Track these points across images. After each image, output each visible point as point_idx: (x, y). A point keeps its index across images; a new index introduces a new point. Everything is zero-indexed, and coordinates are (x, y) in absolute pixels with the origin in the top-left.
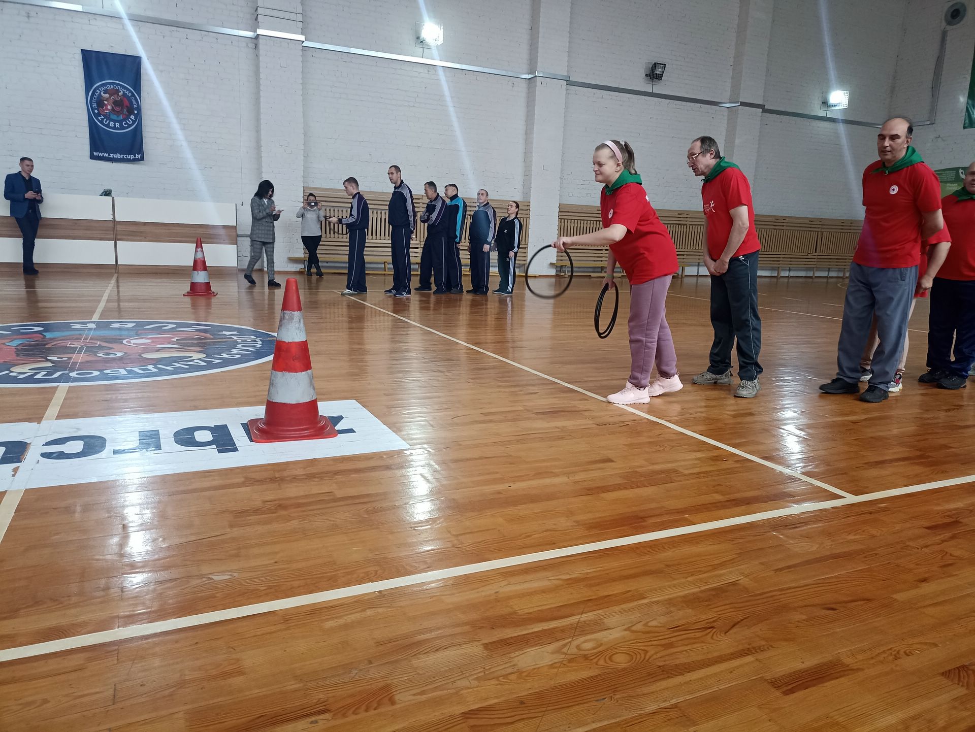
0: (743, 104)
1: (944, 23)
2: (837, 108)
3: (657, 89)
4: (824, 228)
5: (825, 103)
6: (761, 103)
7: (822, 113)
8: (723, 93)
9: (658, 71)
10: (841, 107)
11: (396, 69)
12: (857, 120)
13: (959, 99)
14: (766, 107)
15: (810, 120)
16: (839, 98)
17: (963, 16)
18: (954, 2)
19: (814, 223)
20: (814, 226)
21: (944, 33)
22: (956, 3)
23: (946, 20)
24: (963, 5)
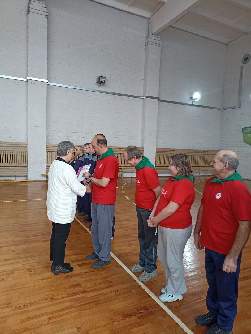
0: (148, 97)
1: (241, 64)
3: (104, 89)
4: (194, 154)
5: (191, 98)
6: (158, 97)
7: (190, 103)
8: (140, 93)
9: (102, 80)
10: (198, 100)
12: (207, 106)
14: (160, 99)
15: (184, 105)
16: (197, 96)
17: (249, 60)
18: (245, 54)
19: (190, 152)
20: (190, 153)
21: (242, 68)
22: (246, 54)
23: (242, 62)
24: (249, 55)
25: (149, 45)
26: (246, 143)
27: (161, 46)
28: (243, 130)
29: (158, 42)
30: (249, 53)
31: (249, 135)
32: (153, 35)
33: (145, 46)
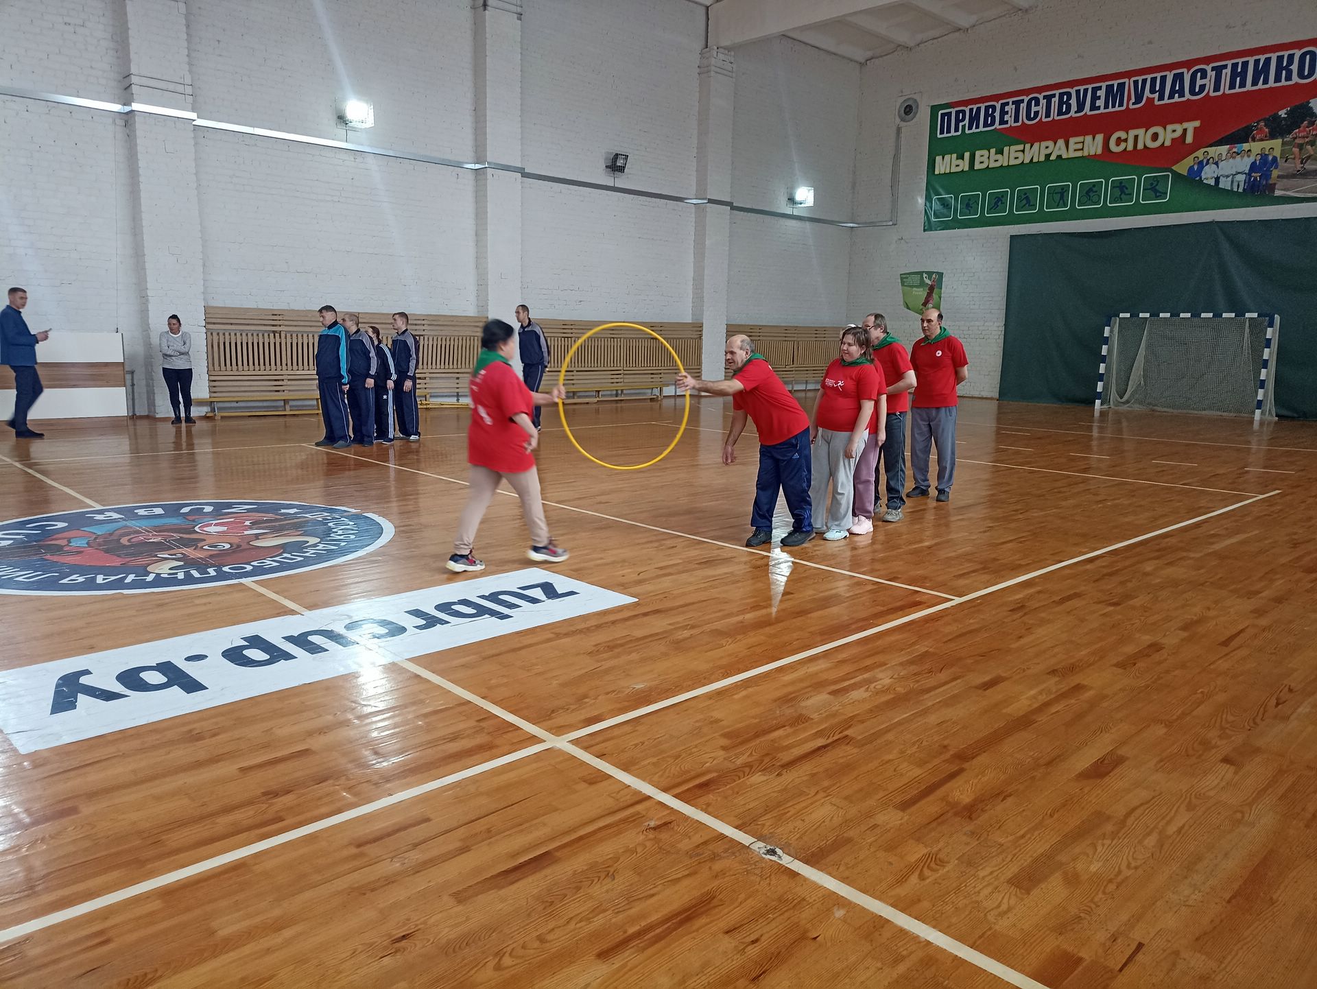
0: (711, 201)
1: (898, 120)
2: (802, 205)
3: (621, 182)
4: (800, 337)
5: (791, 200)
6: (729, 200)
7: (790, 211)
8: (687, 188)
9: (620, 163)
10: (806, 205)
11: (313, 156)
12: (822, 217)
13: (917, 200)
14: (734, 205)
15: (776, 218)
16: (805, 195)
17: (916, 113)
18: (907, 97)
19: (789, 332)
20: (789, 335)
21: (899, 130)
22: (909, 99)
23: (900, 116)
24: (915, 101)
25: (712, 74)
26: (908, 308)
27: (734, 75)
28: (902, 279)
29: (729, 67)
30: (915, 97)
31: (916, 291)
32: (720, 50)
33: (699, 74)
